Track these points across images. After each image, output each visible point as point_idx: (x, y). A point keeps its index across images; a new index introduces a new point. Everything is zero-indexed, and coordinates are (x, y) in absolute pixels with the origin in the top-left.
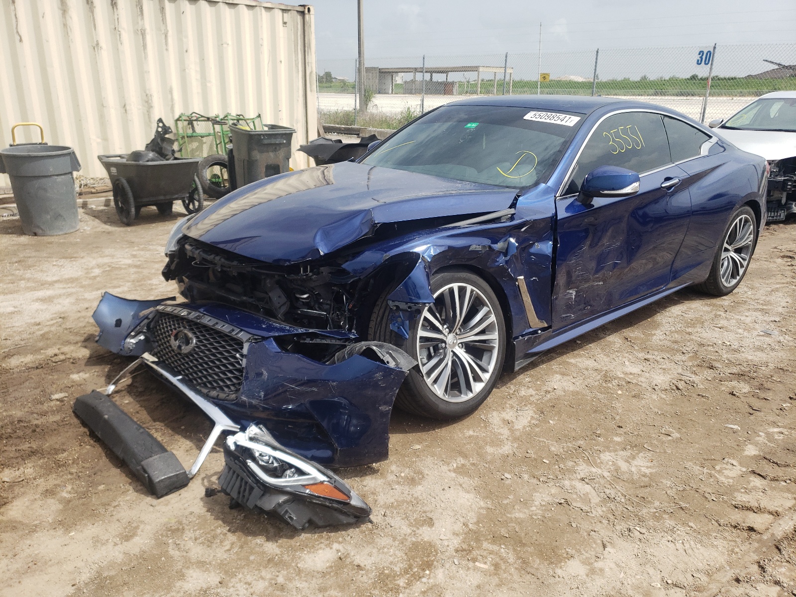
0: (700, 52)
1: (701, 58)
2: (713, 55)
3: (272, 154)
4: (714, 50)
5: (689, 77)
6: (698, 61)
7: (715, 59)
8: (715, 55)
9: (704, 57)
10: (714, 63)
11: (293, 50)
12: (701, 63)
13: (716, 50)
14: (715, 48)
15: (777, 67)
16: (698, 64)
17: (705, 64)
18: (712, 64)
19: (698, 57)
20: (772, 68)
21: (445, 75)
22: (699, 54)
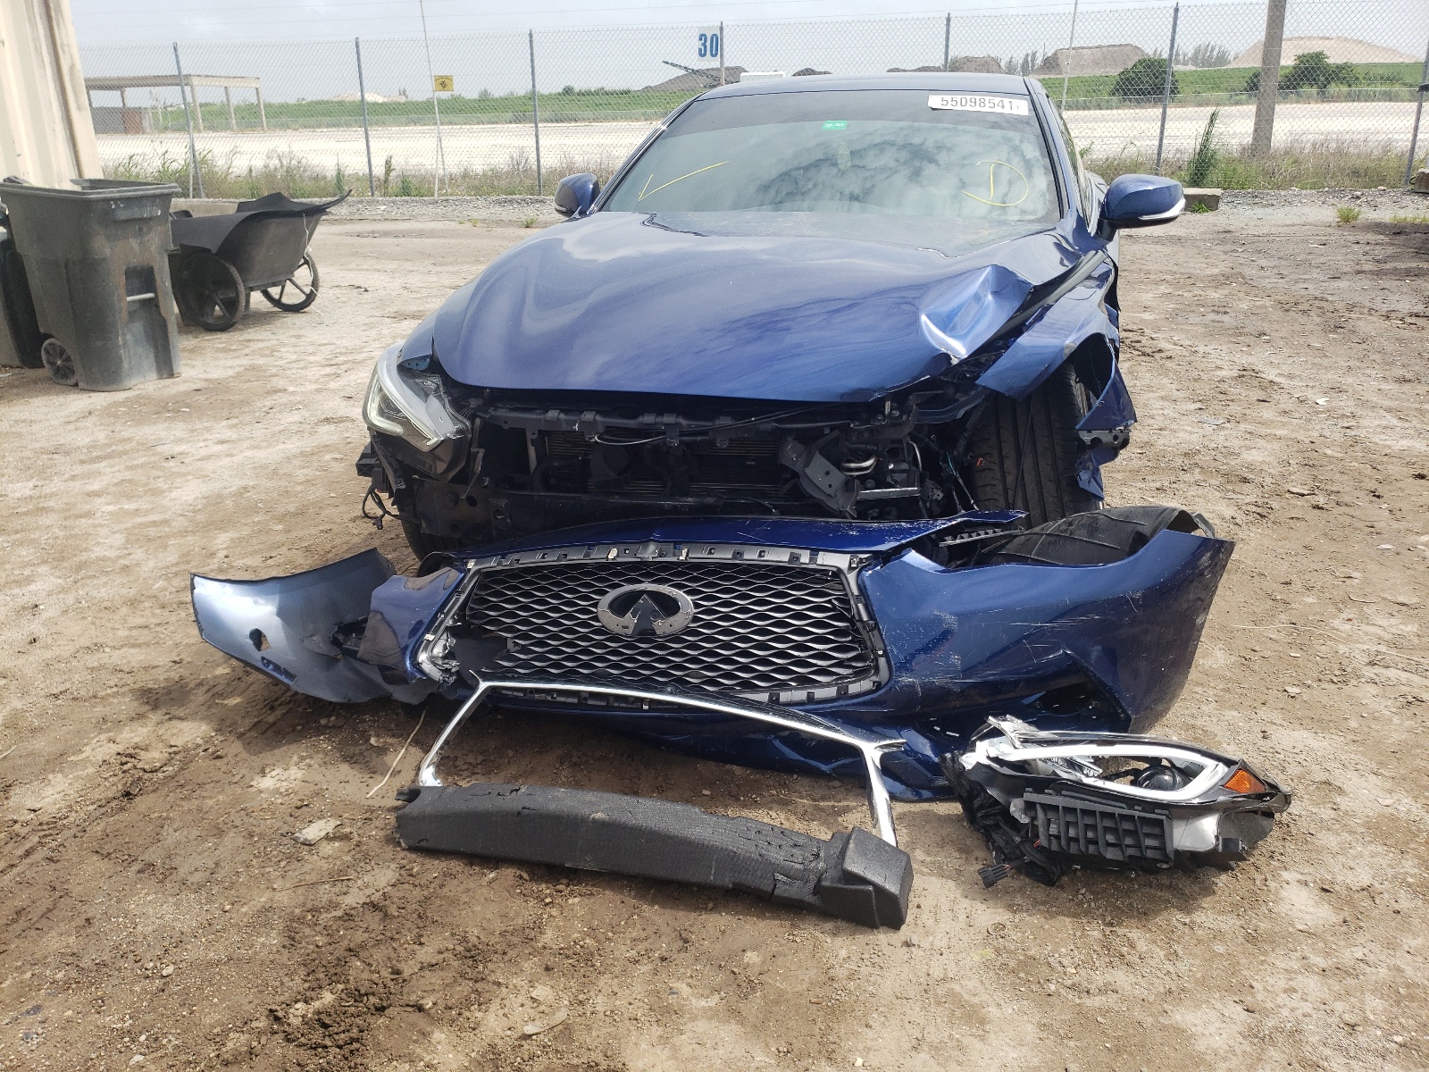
0: (702, 35)
1: (704, 45)
2: (722, 40)
3: (134, 243)
4: (721, 33)
5: (560, 90)
6: (700, 50)
7: (725, 47)
8: (725, 40)
9: (708, 44)
10: (725, 54)
11: (26, 16)
12: (705, 55)
13: (725, 33)
14: (721, 29)
15: (683, 72)
16: (701, 55)
17: (712, 55)
18: (722, 55)
19: (698, 44)
20: (675, 75)
21: (117, 93)
22: (701, 39)
